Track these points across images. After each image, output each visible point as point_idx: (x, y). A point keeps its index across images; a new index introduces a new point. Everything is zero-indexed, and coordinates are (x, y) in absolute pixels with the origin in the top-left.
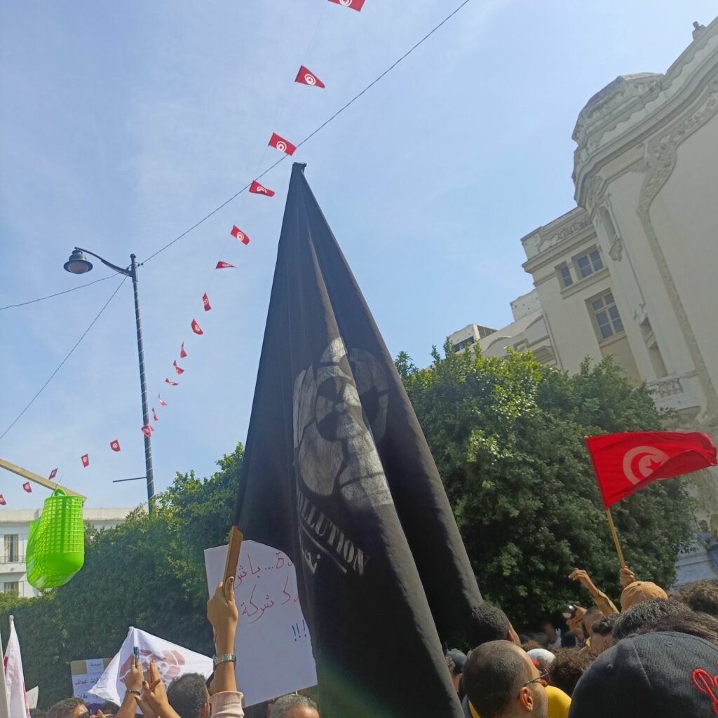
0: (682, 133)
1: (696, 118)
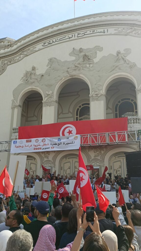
1: (15, 60)
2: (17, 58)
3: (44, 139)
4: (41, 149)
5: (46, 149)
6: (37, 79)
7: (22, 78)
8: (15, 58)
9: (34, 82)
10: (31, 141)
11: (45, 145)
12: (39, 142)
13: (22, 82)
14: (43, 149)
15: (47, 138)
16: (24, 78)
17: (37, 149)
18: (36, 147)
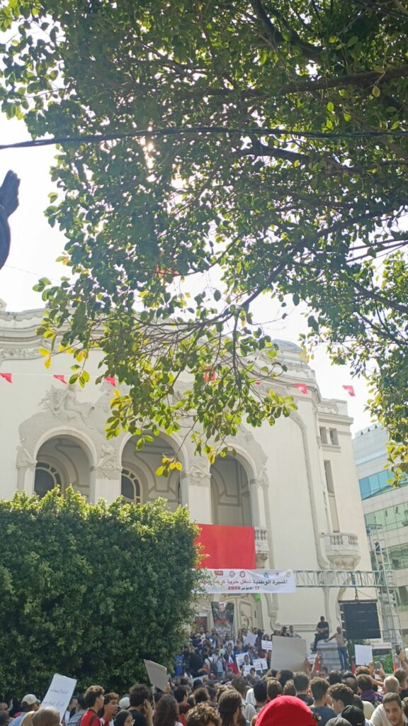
0: (12, 354)
1: (24, 352)
2: (31, 350)
3: (243, 572)
4: (239, 588)
5: (247, 589)
6: (81, 414)
7: (43, 400)
8: (25, 350)
9: (74, 418)
10: (222, 574)
11: (245, 582)
12: (236, 576)
13: (45, 411)
14: (244, 589)
15: (248, 570)
16: (48, 401)
17: (233, 588)
18: (231, 586)
